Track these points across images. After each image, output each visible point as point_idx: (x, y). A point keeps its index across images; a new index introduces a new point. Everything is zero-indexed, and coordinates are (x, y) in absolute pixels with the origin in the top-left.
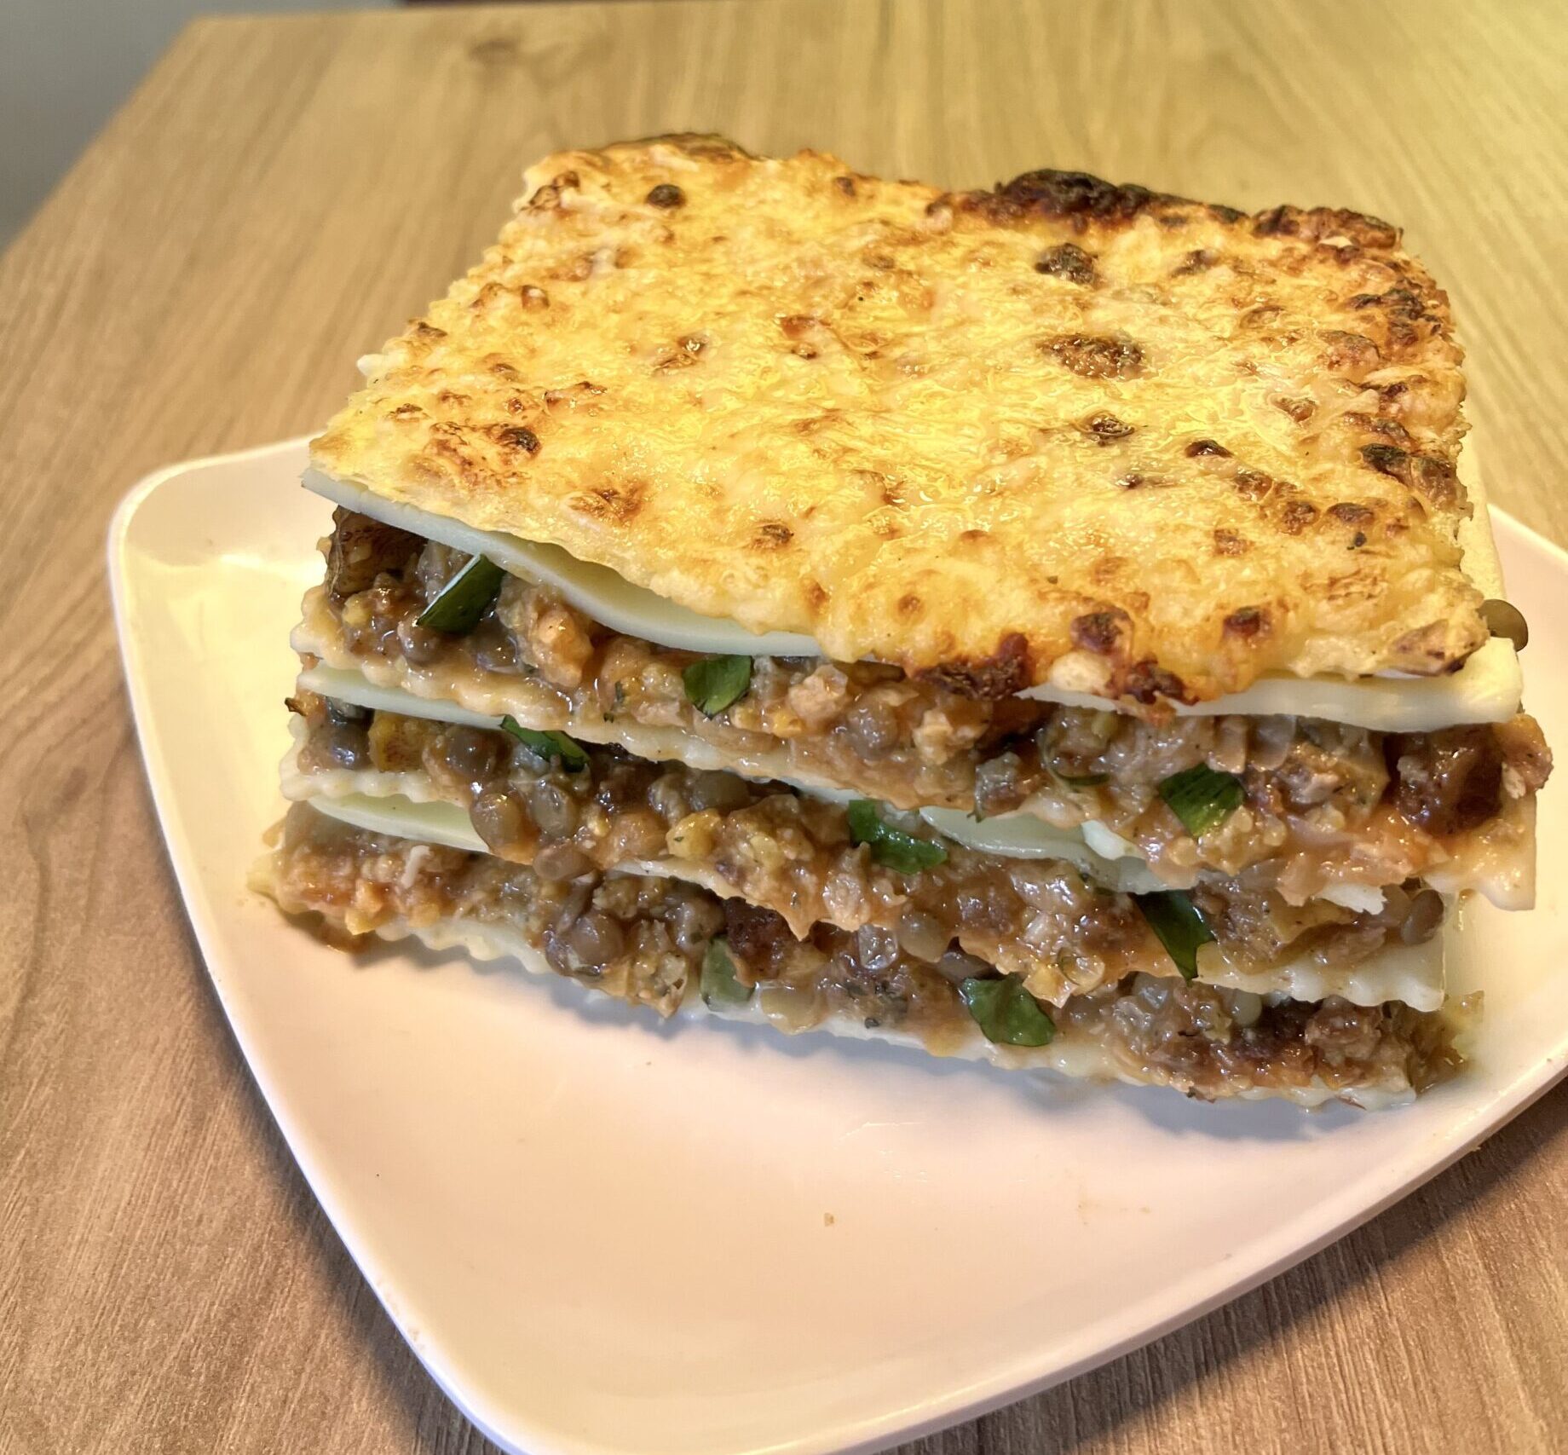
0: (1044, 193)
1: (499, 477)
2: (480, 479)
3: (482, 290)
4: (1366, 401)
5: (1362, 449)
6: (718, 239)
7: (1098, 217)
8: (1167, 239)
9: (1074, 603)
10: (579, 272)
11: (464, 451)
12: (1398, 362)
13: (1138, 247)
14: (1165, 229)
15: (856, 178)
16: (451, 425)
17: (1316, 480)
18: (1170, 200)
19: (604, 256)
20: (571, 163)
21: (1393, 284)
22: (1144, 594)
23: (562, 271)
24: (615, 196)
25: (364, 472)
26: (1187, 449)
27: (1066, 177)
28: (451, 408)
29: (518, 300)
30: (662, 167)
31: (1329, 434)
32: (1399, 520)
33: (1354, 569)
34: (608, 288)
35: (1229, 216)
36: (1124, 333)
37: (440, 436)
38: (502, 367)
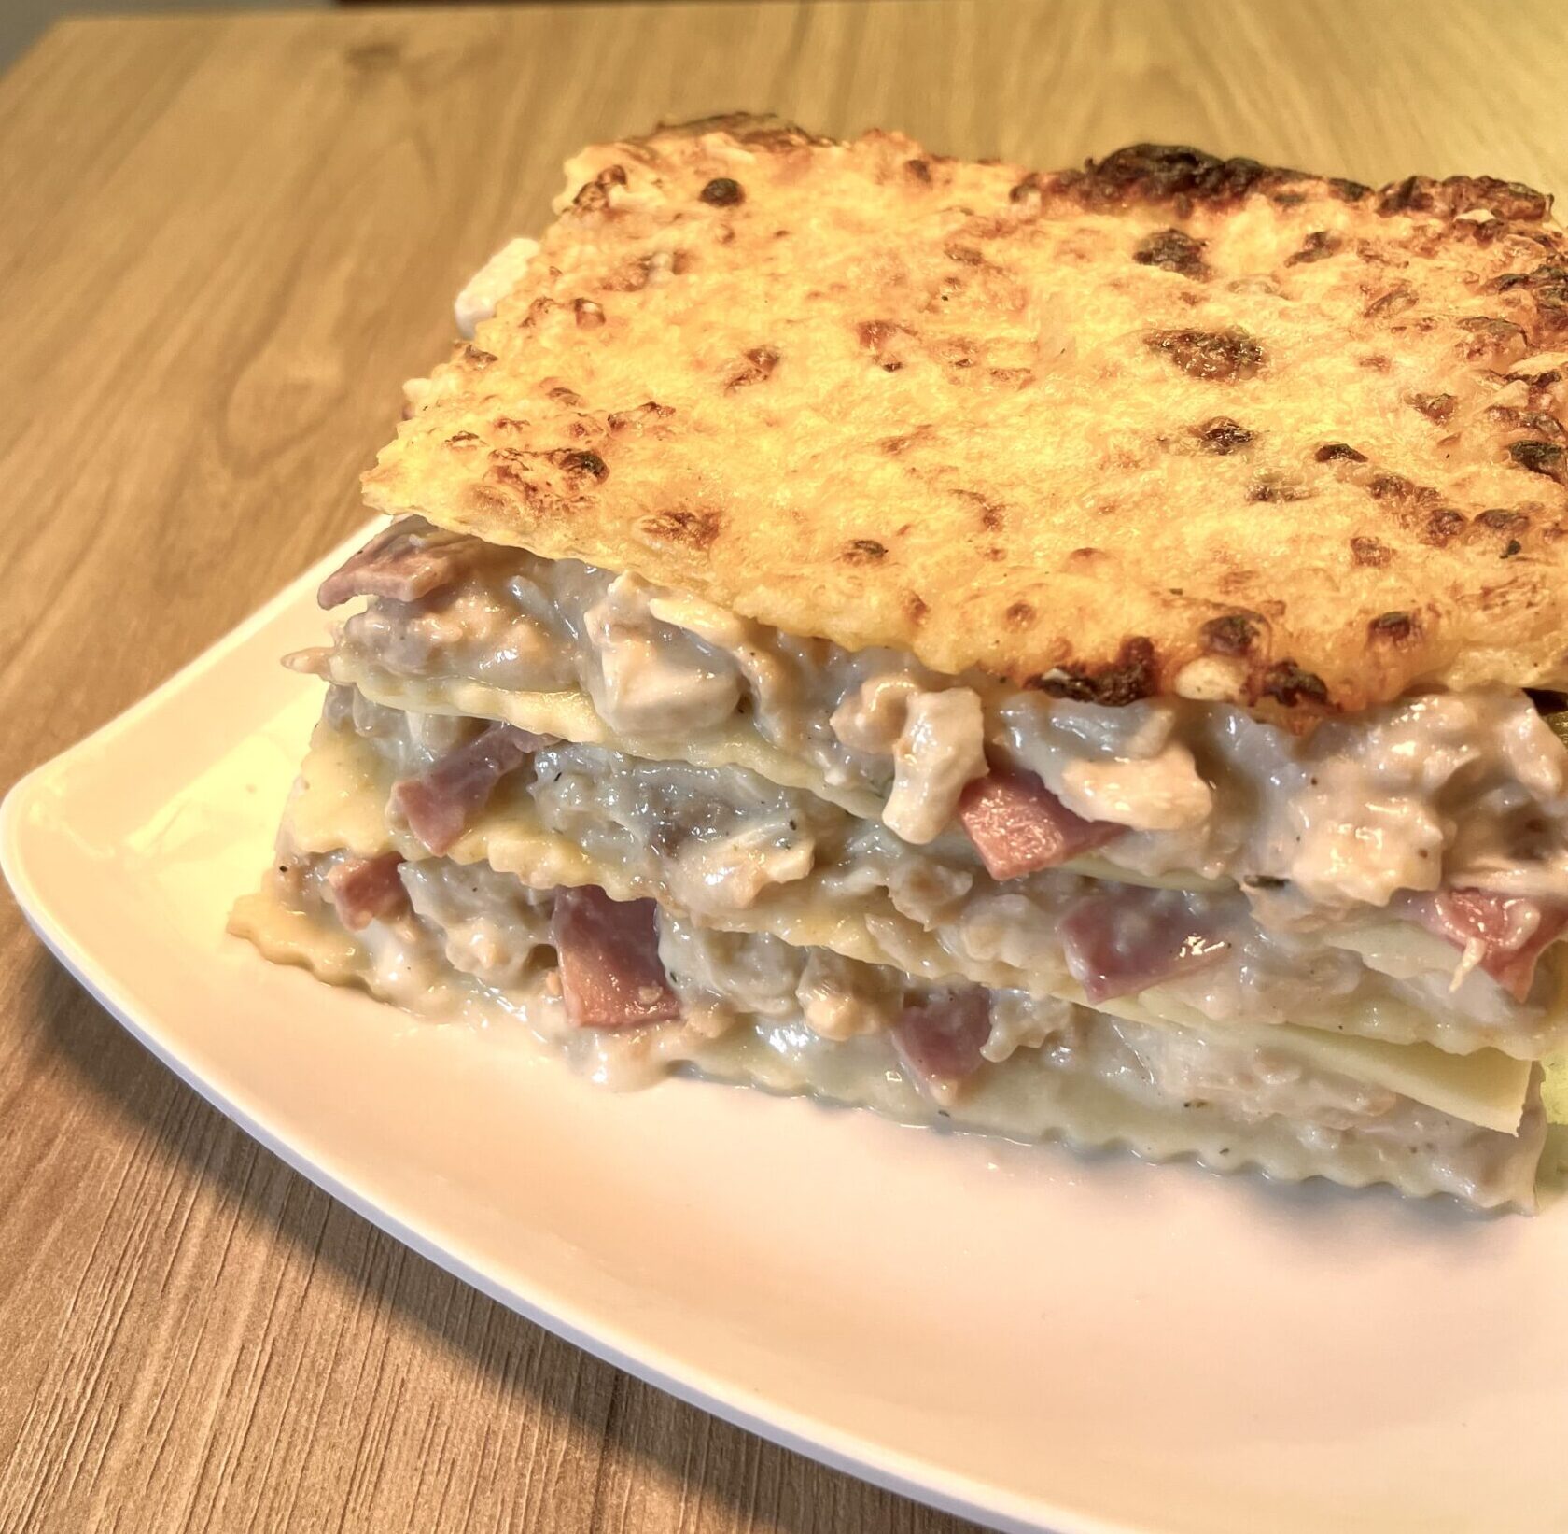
0: (1142, 172)
1: (566, 502)
2: (546, 505)
3: (532, 306)
4: (1513, 394)
5: (1509, 447)
6: (781, 234)
7: (1204, 198)
8: (1283, 218)
9: (1203, 608)
10: (634, 281)
11: (528, 476)
12: (1548, 349)
13: (1249, 232)
14: (1280, 209)
15: (931, 161)
16: (510, 451)
17: (1459, 485)
18: (1285, 175)
19: (663, 260)
20: (615, 156)
21: (1542, 261)
22: (1279, 602)
23: (615, 281)
24: (666, 194)
25: (421, 504)
26: (1317, 455)
27: (1167, 152)
28: (510, 434)
29: (572, 316)
30: (715, 159)
31: (1471, 433)
32: (1557, 524)
33: (1511, 578)
34: (667, 297)
35: (1352, 192)
36: (1240, 329)
37: (500, 462)
38: (561, 393)
